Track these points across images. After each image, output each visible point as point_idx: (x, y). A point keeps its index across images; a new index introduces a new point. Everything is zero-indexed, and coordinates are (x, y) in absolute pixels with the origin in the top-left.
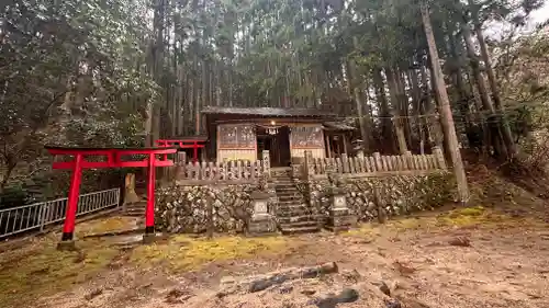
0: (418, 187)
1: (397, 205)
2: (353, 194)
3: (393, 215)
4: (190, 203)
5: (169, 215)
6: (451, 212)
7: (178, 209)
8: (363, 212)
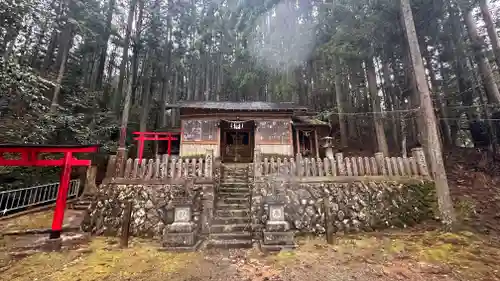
0: (389, 197)
1: (357, 218)
2: (304, 202)
3: (351, 232)
4: (120, 203)
5: (98, 215)
6: (427, 234)
7: (108, 208)
8: (314, 225)
